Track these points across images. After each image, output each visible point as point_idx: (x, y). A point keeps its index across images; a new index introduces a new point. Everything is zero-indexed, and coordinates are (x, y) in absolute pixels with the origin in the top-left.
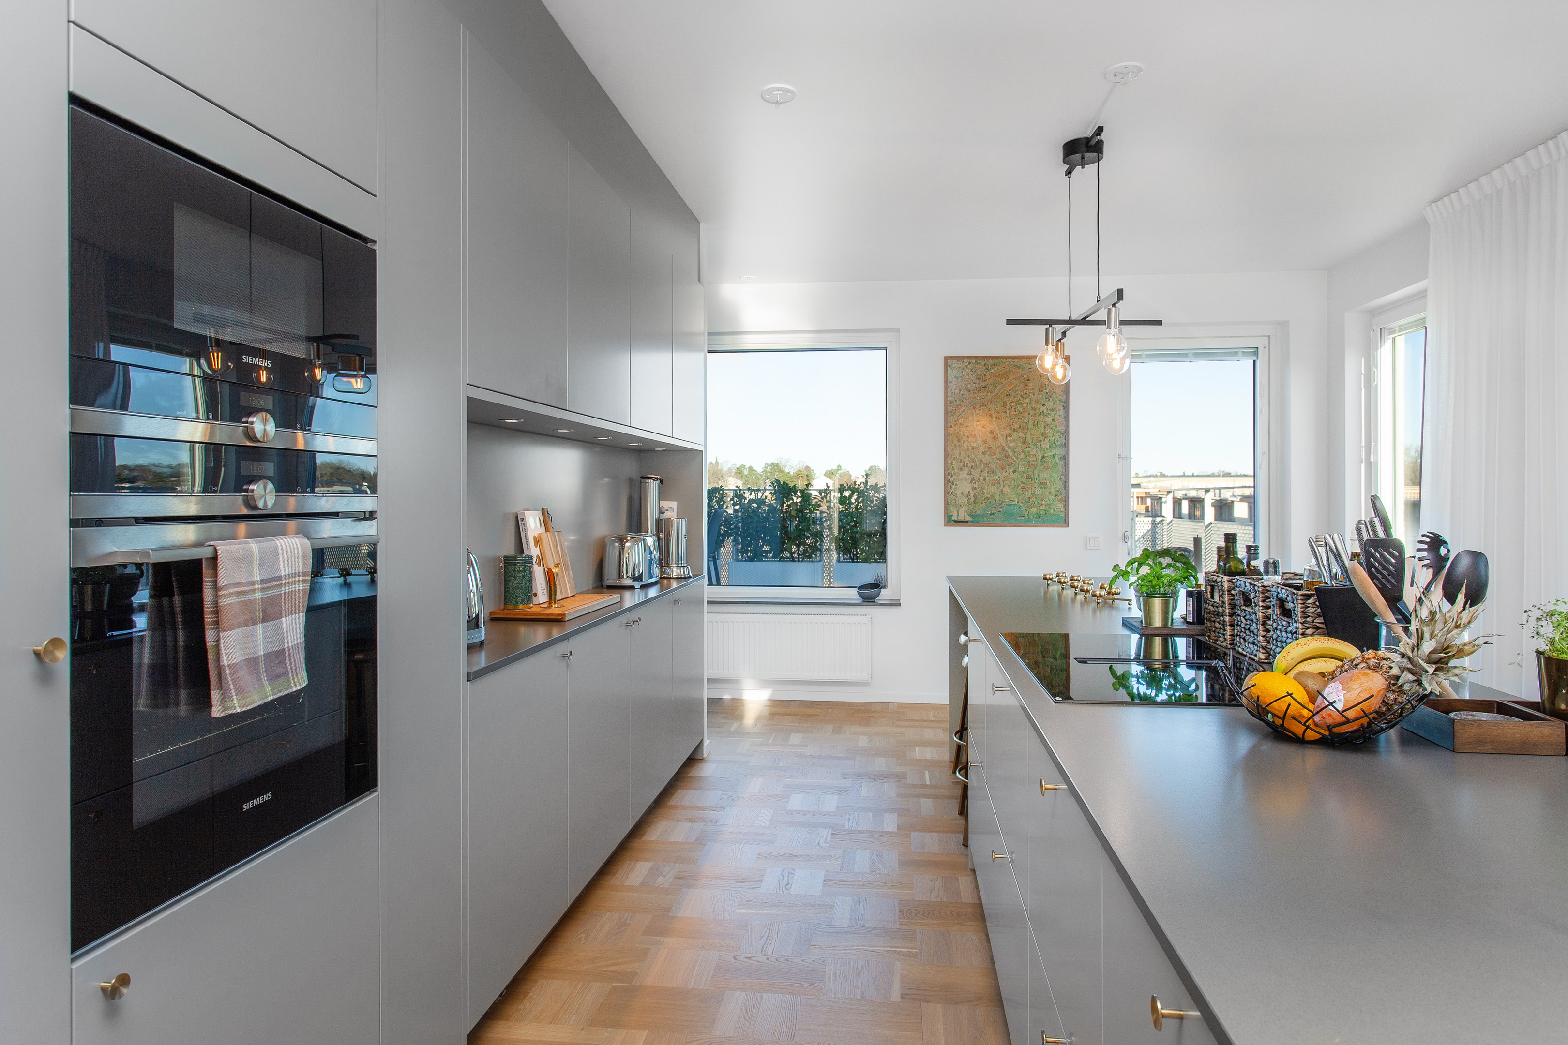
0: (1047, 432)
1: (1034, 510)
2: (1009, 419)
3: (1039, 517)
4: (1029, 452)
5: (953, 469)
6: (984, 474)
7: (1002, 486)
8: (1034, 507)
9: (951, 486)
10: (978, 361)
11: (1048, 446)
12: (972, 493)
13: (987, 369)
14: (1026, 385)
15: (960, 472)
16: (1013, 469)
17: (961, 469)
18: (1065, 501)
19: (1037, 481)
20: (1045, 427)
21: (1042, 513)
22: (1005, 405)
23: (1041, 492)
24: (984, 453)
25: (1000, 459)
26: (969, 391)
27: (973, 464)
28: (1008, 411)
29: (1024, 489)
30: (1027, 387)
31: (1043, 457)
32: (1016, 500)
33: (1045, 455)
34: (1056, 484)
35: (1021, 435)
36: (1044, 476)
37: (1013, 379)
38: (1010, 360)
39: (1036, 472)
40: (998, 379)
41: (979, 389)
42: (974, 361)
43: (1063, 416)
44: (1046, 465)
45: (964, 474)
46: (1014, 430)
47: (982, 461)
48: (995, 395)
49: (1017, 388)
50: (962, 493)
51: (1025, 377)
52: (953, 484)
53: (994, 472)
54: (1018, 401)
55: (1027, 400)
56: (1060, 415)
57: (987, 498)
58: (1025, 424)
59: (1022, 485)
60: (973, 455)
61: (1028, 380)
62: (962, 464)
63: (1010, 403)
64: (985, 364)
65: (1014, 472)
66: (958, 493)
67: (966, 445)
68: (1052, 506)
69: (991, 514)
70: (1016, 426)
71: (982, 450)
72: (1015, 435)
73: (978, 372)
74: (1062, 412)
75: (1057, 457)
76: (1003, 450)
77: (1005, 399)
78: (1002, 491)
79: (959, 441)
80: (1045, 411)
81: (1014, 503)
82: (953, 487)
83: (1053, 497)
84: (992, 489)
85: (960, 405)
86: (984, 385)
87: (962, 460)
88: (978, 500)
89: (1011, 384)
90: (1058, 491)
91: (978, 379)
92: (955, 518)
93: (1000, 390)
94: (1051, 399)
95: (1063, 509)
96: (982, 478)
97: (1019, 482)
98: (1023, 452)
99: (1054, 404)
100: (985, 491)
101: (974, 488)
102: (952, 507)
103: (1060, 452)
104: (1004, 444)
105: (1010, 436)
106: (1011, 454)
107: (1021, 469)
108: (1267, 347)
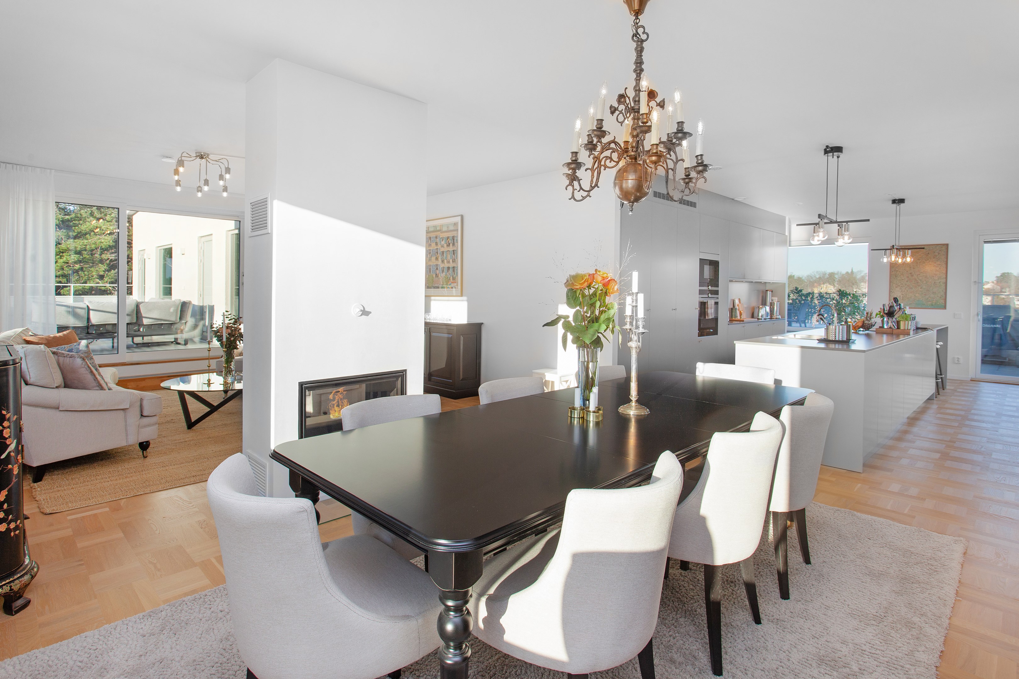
0: (937, 273)
1: (930, 303)
2: (919, 269)
3: (932, 306)
4: (928, 281)
5: (893, 287)
7: (915, 294)
8: (930, 301)
11: (937, 279)
12: (901, 296)
14: (927, 256)
16: (920, 287)
17: (897, 287)
18: (945, 300)
19: (932, 292)
20: (936, 271)
21: (934, 304)
22: (917, 263)
24: (907, 281)
25: (914, 283)
28: (919, 266)
29: (925, 295)
31: (935, 283)
32: (922, 300)
34: (941, 293)
35: (925, 274)
36: (936, 290)
37: (921, 253)
39: (931, 288)
43: (944, 267)
44: (937, 286)
46: (921, 273)
47: (906, 284)
49: (923, 257)
51: (927, 252)
53: (912, 288)
57: (908, 298)
59: (925, 293)
60: (902, 282)
61: (928, 254)
65: (921, 288)
67: (899, 278)
68: (939, 302)
71: (906, 280)
75: (941, 283)
76: (916, 280)
78: (915, 296)
79: (896, 277)
81: (920, 300)
82: (893, 294)
83: (939, 298)
87: (897, 284)
88: (904, 299)
89: (920, 255)
90: (942, 296)
95: (944, 303)
96: (906, 290)
97: (923, 292)
98: (925, 281)
99: (940, 262)
100: (907, 295)
101: (902, 294)
104: (916, 278)
105: (919, 275)
106: (919, 281)
107: (924, 287)
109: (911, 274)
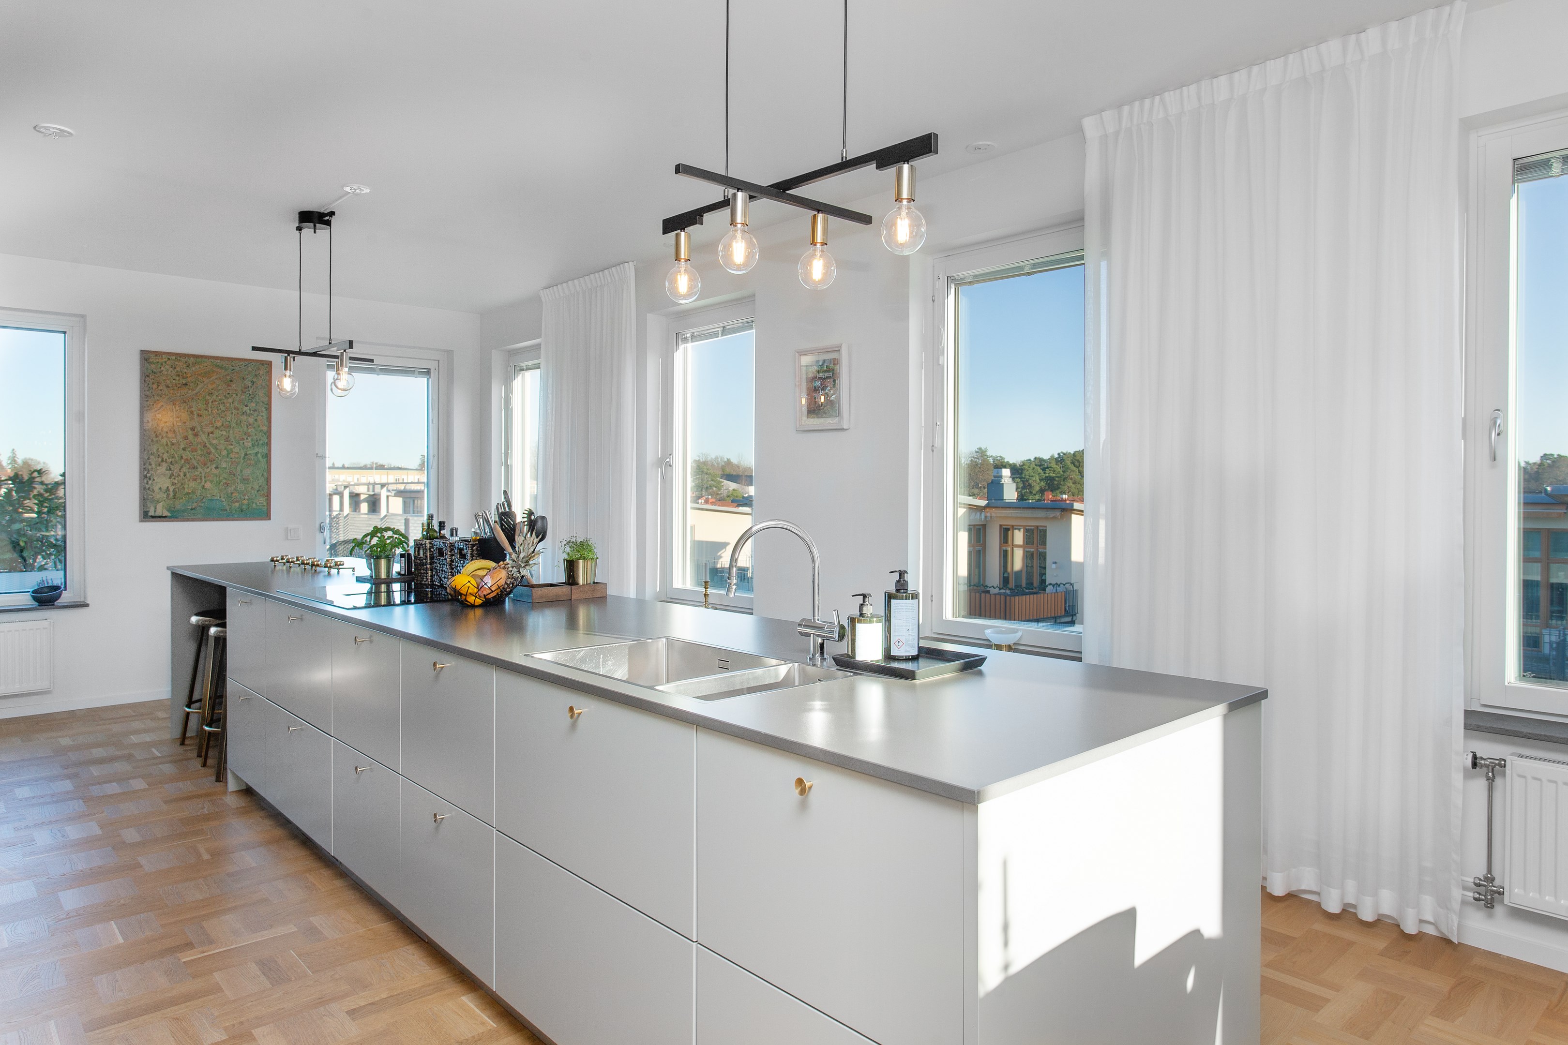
0: (250, 430)
1: (237, 505)
2: (211, 417)
3: (242, 511)
4: (231, 449)
5: (150, 464)
6: (185, 469)
7: (203, 481)
8: (236, 502)
9: (147, 482)
10: (179, 358)
11: (250, 444)
12: (171, 489)
13: (188, 366)
14: (229, 386)
15: (158, 468)
16: (214, 466)
17: (159, 465)
18: (267, 496)
19: (239, 477)
20: (247, 427)
21: (244, 507)
22: (207, 404)
23: (243, 487)
24: (184, 449)
25: (201, 455)
26: (168, 387)
27: (173, 460)
28: (210, 410)
29: (226, 484)
30: (230, 388)
31: (246, 455)
32: (218, 495)
33: (248, 453)
34: (258, 480)
35: (224, 433)
36: (247, 472)
37: (216, 379)
38: (212, 360)
39: (239, 468)
40: (200, 377)
41: (179, 386)
42: (174, 358)
43: (265, 417)
44: (248, 462)
45: (162, 469)
46: (216, 428)
47: (182, 457)
48: (197, 393)
49: (219, 388)
50: (160, 489)
51: (228, 377)
52: (150, 479)
53: (194, 468)
54: (220, 400)
55: (230, 400)
56: (262, 416)
57: (188, 494)
58: (227, 423)
59: (224, 481)
60: (172, 450)
61: (231, 381)
62: (160, 459)
63: (212, 402)
64: (186, 362)
65: (217, 468)
66: (156, 489)
67: (164, 441)
68: (254, 501)
69: (191, 509)
70: (219, 424)
71: (182, 446)
72: (218, 433)
73: (178, 369)
74: (264, 414)
75: (259, 455)
76: (205, 446)
77: (208, 397)
78: (204, 486)
79: (157, 436)
80: (248, 412)
81: (216, 498)
82: (150, 482)
83: (256, 492)
84: (193, 484)
85: (158, 400)
86: (184, 382)
87: (161, 455)
88: (177, 495)
89: (214, 383)
90: (260, 486)
91: (179, 375)
92: (151, 513)
93: (202, 388)
94: (254, 400)
95: (265, 504)
96: (182, 474)
97: (221, 478)
98: (225, 449)
99: (256, 405)
100: (186, 486)
101: (173, 484)
102: (149, 504)
103: (264, 450)
104: (206, 441)
105: (212, 433)
106: (213, 451)
107: (224, 465)
108: (437, 369)
109: (193, 429)
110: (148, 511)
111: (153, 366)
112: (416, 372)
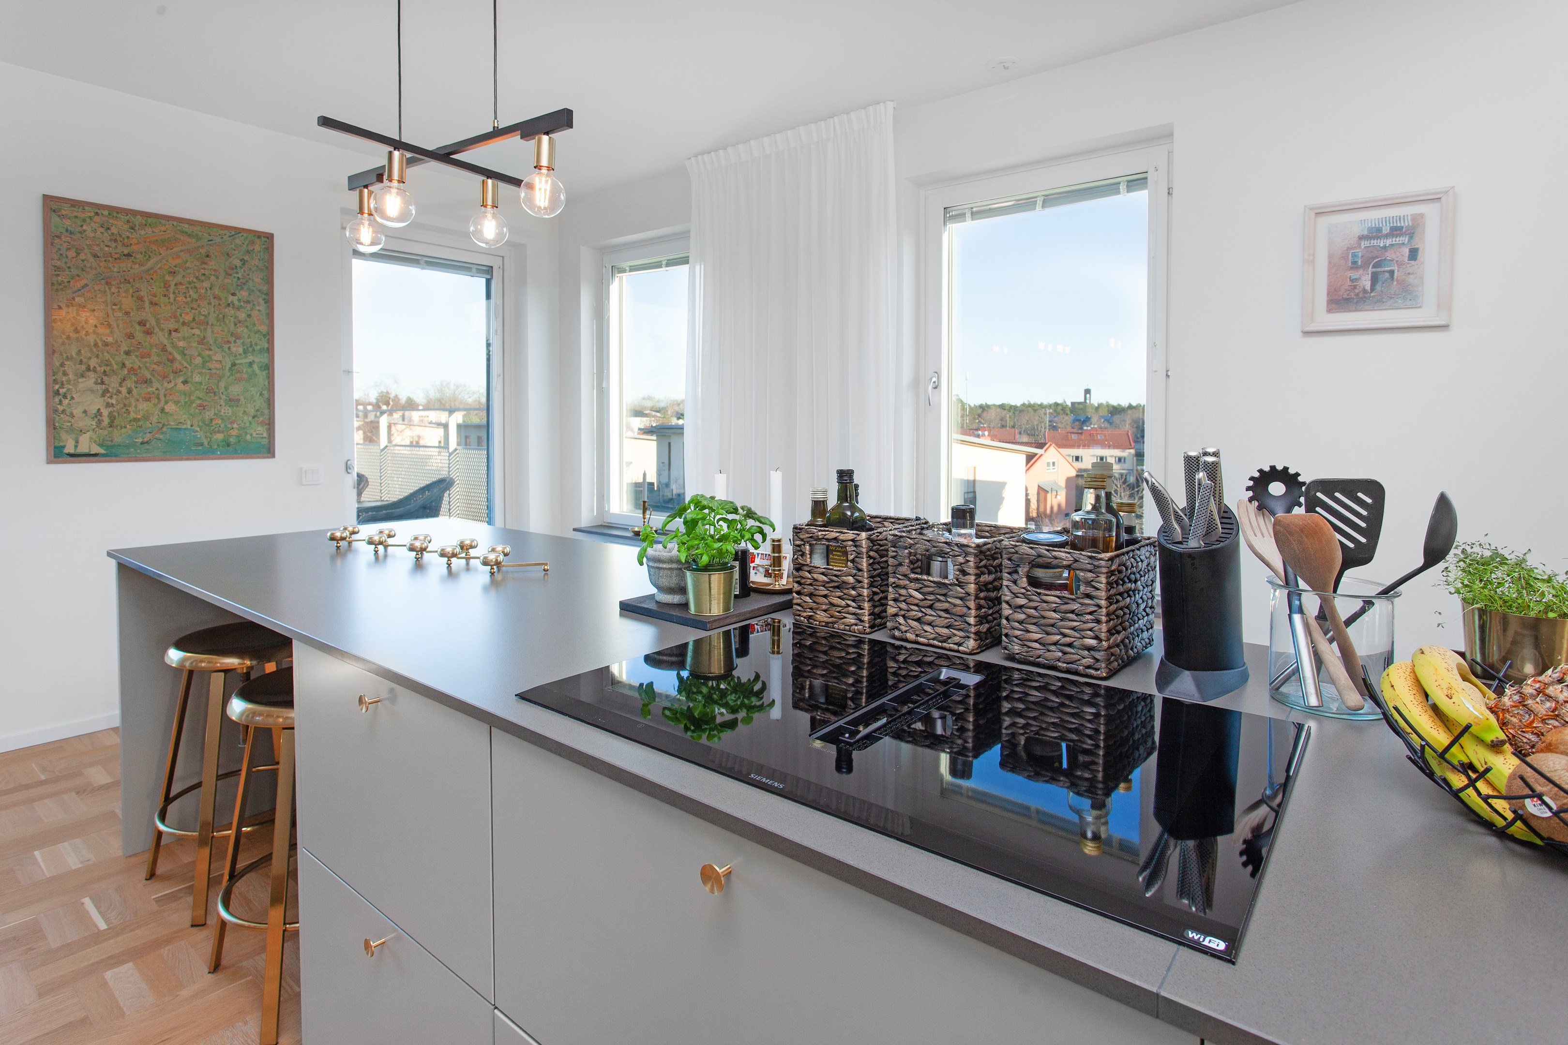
0: (240, 330)
1: (220, 436)
2: (174, 308)
3: (228, 446)
4: (209, 356)
5: (65, 374)
6: (129, 383)
7: (163, 402)
8: (219, 432)
9: (61, 401)
10: (115, 214)
11: (241, 350)
12: (105, 412)
13: (133, 228)
14: (204, 263)
15: (81, 380)
16: (182, 379)
17: (83, 376)
18: (269, 424)
19: (224, 397)
20: (235, 325)
21: (233, 440)
22: (167, 286)
23: (230, 411)
24: (128, 353)
25: (158, 363)
26: (95, 256)
27: (108, 369)
28: (172, 296)
29: (203, 407)
30: (206, 266)
31: (234, 365)
32: (189, 423)
33: (237, 362)
34: (254, 401)
35: (197, 332)
36: (235, 390)
37: (181, 251)
38: (175, 223)
39: (222, 385)
40: (154, 247)
41: (116, 256)
42: (106, 213)
43: (264, 312)
44: (238, 375)
45: (90, 381)
46: (184, 324)
47: (124, 364)
48: (149, 270)
49: (188, 265)
50: (85, 412)
51: (203, 251)
52: (65, 397)
53: (147, 382)
54: (190, 283)
55: (207, 284)
56: (259, 311)
57: (136, 420)
58: (203, 318)
59: (198, 402)
60: (106, 354)
61: (208, 256)
62: (84, 367)
63: (176, 285)
64: (128, 221)
65: (185, 382)
66: (77, 411)
67: (91, 339)
68: (248, 431)
69: (142, 443)
70: (188, 318)
71: (124, 347)
72: (185, 331)
73: (114, 230)
74: (262, 307)
75: (255, 366)
76: (164, 350)
77: (167, 277)
78: (163, 409)
79: (76, 331)
80: (236, 303)
81: (184, 426)
82: (66, 402)
83: (250, 418)
84: (144, 406)
85: (78, 276)
86: (126, 252)
87: (85, 360)
88: (116, 422)
89: (178, 257)
90: (258, 410)
91: (115, 241)
92: (70, 449)
93: (157, 263)
94: (246, 287)
95: (265, 435)
96: (124, 390)
97: (193, 398)
98: (199, 355)
99: (249, 294)
100: (132, 409)
101: (108, 405)
102: (63, 435)
103: (263, 359)
104: (166, 342)
105: (176, 330)
106: (178, 357)
107: (197, 378)
108: (501, 267)
109: (142, 323)
110: (64, 447)
111: (68, 223)
112: (474, 270)
